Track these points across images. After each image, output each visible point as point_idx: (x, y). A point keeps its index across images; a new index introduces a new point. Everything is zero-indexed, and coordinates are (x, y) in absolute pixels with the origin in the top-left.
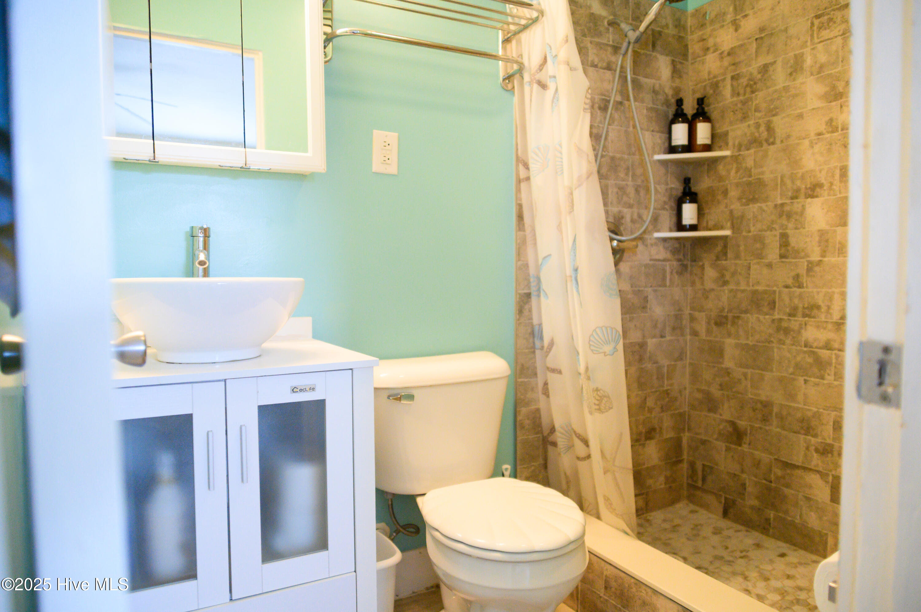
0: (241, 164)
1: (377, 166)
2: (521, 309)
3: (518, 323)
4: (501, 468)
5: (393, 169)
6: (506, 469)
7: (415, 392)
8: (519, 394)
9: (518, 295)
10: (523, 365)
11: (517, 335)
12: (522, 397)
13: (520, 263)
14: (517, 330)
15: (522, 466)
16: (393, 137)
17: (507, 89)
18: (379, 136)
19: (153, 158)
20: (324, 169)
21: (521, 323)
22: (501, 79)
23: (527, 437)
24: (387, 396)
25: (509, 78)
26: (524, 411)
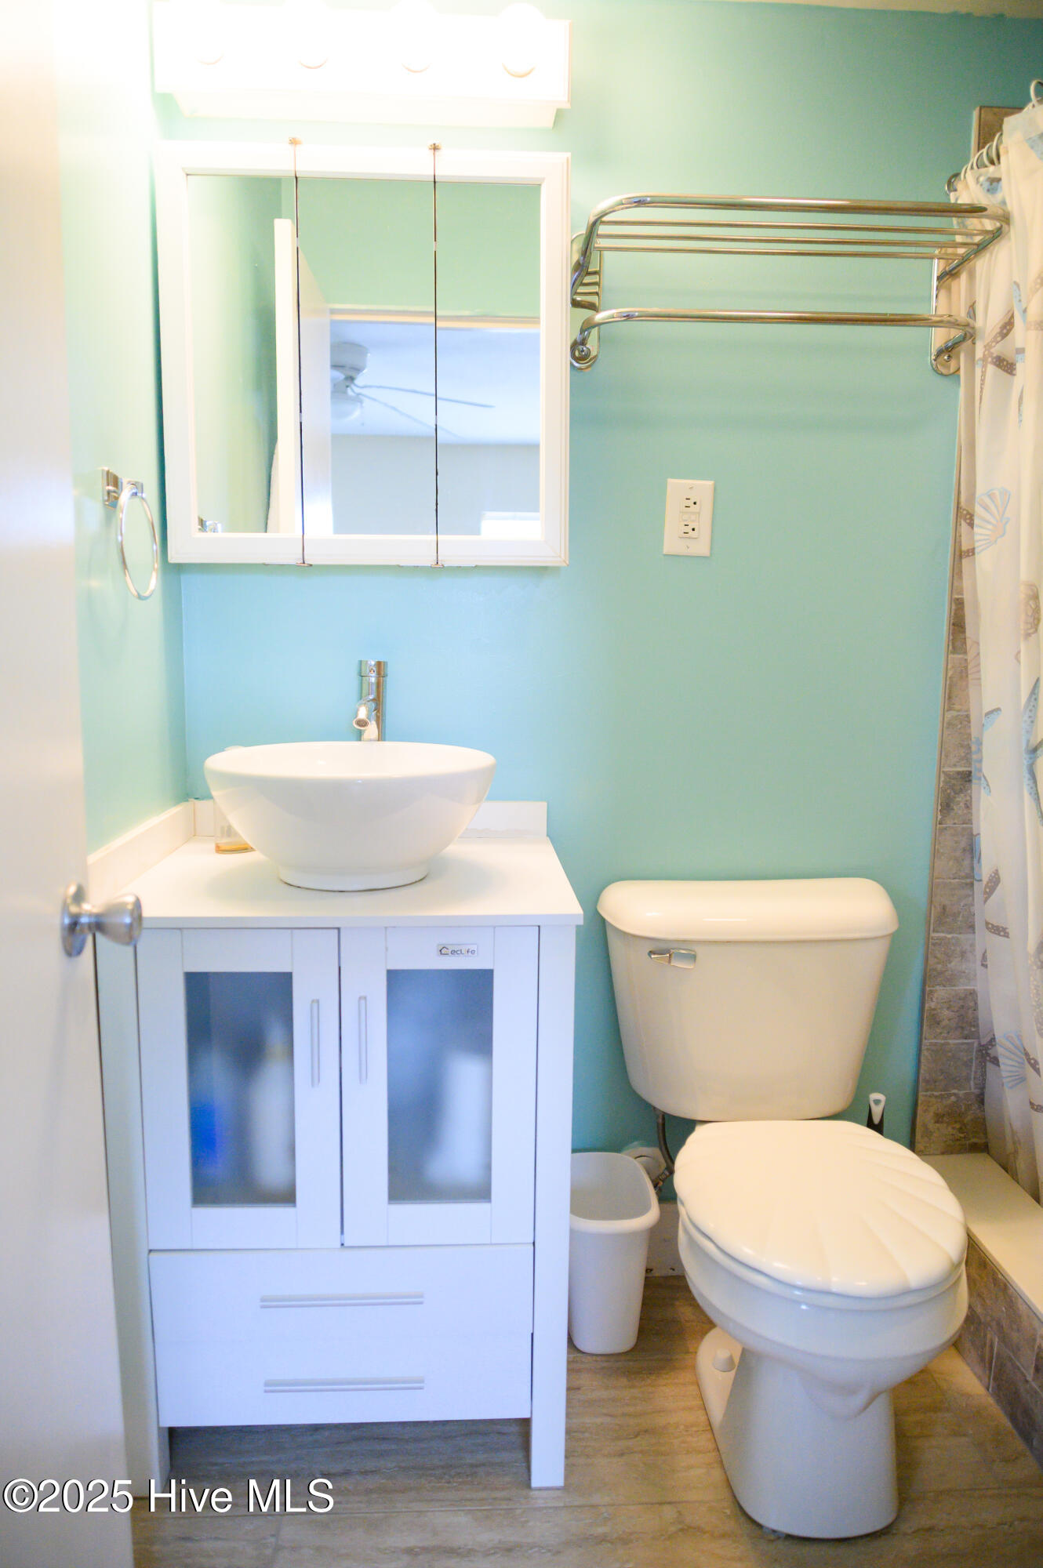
0: (429, 561)
1: (672, 543)
2: (946, 806)
3: (940, 828)
4: (868, 1097)
5: (701, 547)
6: (877, 1102)
7: (700, 951)
8: (932, 961)
9: (942, 775)
10: (944, 908)
11: (935, 854)
12: (939, 967)
13: (949, 715)
14: (935, 840)
15: (928, 1093)
16: (703, 488)
17: (944, 371)
18: (677, 488)
19: (302, 561)
20: (565, 561)
21: (945, 829)
22: (934, 352)
23: (943, 1041)
24: (648, 951)
25: (949, 350)
26: (941, 993)
